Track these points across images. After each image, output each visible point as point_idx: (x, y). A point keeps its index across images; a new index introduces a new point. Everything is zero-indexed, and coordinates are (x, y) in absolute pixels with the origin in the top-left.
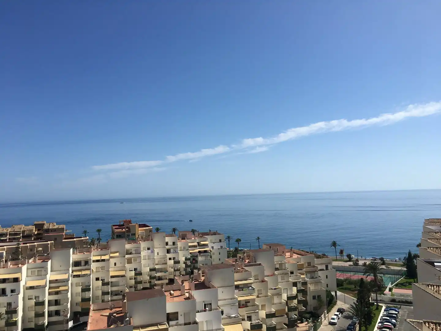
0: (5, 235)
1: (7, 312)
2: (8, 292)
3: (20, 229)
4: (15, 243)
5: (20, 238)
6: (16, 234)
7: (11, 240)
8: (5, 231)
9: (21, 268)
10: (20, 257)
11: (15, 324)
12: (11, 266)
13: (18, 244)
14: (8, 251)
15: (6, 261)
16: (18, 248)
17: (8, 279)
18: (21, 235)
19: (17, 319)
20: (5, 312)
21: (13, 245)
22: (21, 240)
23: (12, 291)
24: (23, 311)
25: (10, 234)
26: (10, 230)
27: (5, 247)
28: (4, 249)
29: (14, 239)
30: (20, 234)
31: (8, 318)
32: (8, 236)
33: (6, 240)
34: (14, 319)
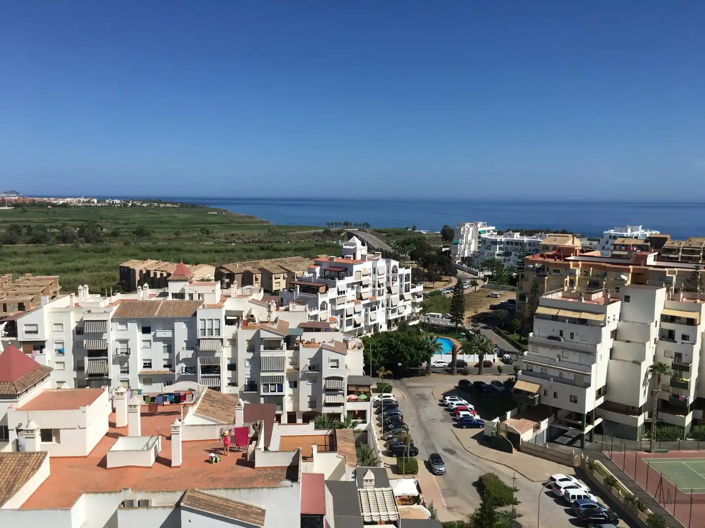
0: (676, 251)
1: (674, 366)
2: (678, 337)
3: (701, 244)
4: (693, 266)
5: (699, 259)
6: (693, 252)
7: (685, 260)
8: (676, 245)
9: (700, 305)
10: (698, 288)
11: (686, 386)
12: (684, 300)
13: (697, 268)
14: (680, 275)
15: (676, 291)
16: (695, 274)
17: (679, 318)
18: (701, 254)
19: (688, 380)
20: (671, 365)
21: (689, 268)
22: (700, 262)
23: (684, 337)
24: (699, 372)
25: (683, 250)
26: (683, 244)
27: (676, 269)
28: (674, 273)
29: (690, 258)
30: (700, 252)
31: (676, 375)
32: (680, 254)
33: (677, 258)
34: (684, 379)
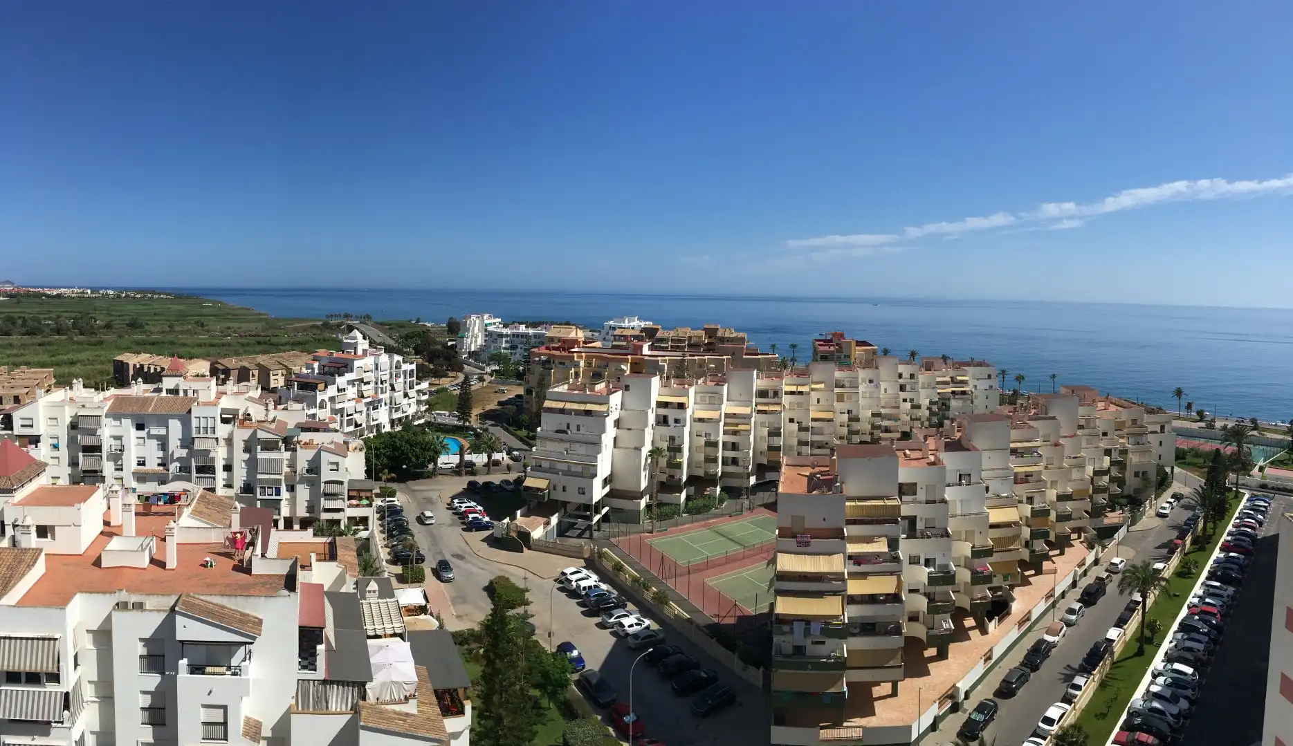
0: (666, 340)
1: (669, 449)
2: (671, 421)
3: (686, 333)
4: (680, 354)
5: (685, 347)
6: (680, 341)
7: (674, 349)
8: (666, 335)
9: (688, 389)
10: (686, 374)
11: (679, 466)
12: (675, 386)
13: (684, 356)
14: (671, 363)
15: (668, 378)
16: (683, 361)
17: (671, 403)
18: (687, 343)
19: (681, 460)
20: (666, 449)
21: (677, 356)
22: (686, 350)
23: (676, 421)
24: (689, 451)
25: (672, 340)
26: (672, 334)
27: (667, 358)
28: (665, 361)
29: (678, 347)
30: (685, 340)
31: (671, 457)
32: (670, 343)
33: (667, 347)
34: (678, 460)
